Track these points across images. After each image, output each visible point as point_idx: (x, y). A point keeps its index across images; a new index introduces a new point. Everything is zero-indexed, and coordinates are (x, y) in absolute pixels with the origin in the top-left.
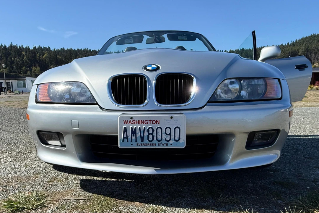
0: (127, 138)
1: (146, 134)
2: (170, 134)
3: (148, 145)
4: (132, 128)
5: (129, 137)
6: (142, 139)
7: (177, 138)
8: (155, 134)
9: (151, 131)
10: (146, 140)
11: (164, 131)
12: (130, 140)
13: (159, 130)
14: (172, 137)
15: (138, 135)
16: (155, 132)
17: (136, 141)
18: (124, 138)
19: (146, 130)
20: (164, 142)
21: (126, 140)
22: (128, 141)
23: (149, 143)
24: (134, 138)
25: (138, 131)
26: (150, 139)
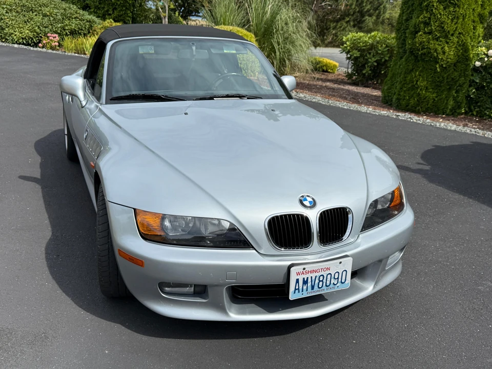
0: (299, 289)
1: (317, 281)
2: (338, 278)
3: (318, 291)
4: (304, 278)
5: (301, 288)
6: (313, 287)
7: (343, 281)
8: (324, 281)
9: (321, 279)
10: (316, 287)
11: (333, 276)
12: (301, 290)
13: (329, 276)
14: (340, 280)
15: (309, 284)
16: (325, 278)
17: (307, 290)
18: (296, 289)
19: (317, 278)
20: (332, 286)
21: (297, 291)
22: (299, 292)
23: (319, 289)
24: (305, 288)
25: (309, 280)
26: (320, 286)
